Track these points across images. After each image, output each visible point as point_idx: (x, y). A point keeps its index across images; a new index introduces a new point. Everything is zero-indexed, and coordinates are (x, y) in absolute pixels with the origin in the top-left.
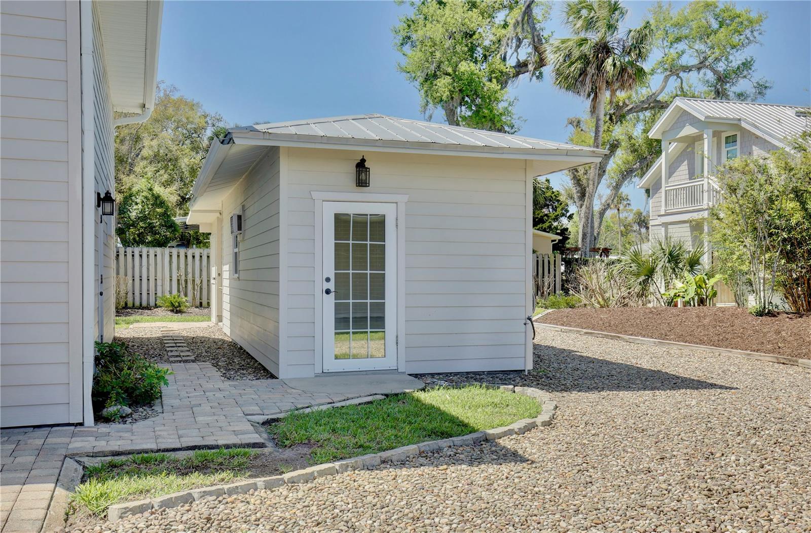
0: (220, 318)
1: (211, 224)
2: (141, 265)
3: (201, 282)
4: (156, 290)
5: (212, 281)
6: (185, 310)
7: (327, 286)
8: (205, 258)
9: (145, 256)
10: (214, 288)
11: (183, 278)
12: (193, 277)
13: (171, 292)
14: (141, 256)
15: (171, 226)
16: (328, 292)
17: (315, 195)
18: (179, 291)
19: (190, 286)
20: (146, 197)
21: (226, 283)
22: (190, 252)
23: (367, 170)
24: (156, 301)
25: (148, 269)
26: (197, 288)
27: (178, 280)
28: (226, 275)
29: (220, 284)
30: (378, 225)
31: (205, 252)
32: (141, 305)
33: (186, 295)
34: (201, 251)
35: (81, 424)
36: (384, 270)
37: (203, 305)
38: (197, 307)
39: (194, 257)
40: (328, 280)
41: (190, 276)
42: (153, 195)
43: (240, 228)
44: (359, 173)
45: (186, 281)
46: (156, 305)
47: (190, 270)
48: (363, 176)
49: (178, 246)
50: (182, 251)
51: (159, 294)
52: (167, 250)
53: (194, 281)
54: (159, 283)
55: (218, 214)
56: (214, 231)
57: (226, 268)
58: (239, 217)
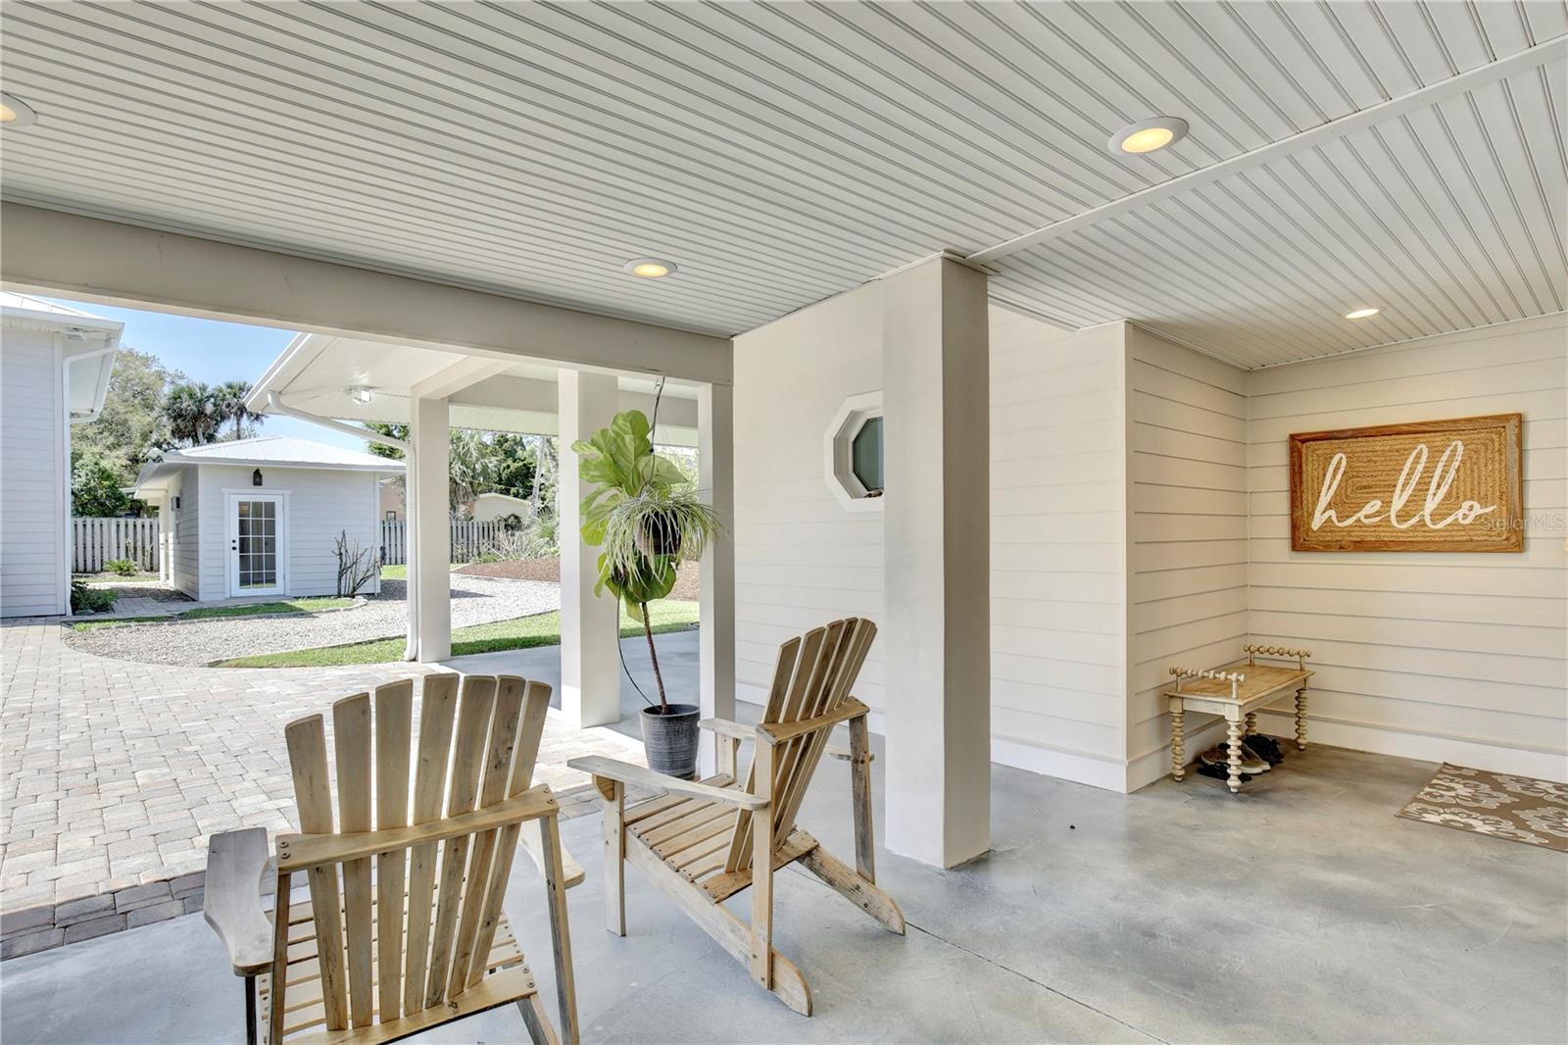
0: (167, 576)
1: (159, 499)
2: (85, 534)
3: (152, 548)
4: (102, 556)
5: (161, 546)
6: (135, 573)
7: (234, 545)
8: (155, 527)
9: (89, 527)
10: (162, 553)
11: (132, 545)
12: (143, 544)
13: (118, 558)
14: (85, 525)
15: (120, 498)
16: (234, 548)
17: (223, 490)
18: (127, 556)
19: (139, 552)
20: (92, 471)
21: (171, 547)
22: (139, 522)
23: (260, 476)
24: (102, 565)
25: (93, 537)
26: (147, 554)
27: (127, 548)
28: (171, 541)
29: (167, 548)
30: (270, 508)
31: (154, 521)
32: (85, 569)
33: (135, 560)
34: (152, 520)
35: (65, 615)
36: (274, 534)
37: (153, 568)
38: (146, 571)
39: (143, 526)
40: (234, 541)
41: (139, 544)
42: (100, 469)
43: (178, 507)
44: (255, 478)
45: (135, 549)
46: (102, 569)
47: (139, 537)
48: (258, 479)
49: (127, 515)
50: (131, 521)
51: (106, 559)
52: (114, 520)
53: (143, 548)
54: (105, 550)
55: (164, 492)
56: (161, 505)
57: (171, 535)
58: (178, 499)
